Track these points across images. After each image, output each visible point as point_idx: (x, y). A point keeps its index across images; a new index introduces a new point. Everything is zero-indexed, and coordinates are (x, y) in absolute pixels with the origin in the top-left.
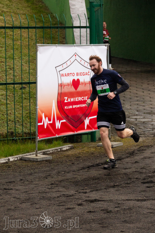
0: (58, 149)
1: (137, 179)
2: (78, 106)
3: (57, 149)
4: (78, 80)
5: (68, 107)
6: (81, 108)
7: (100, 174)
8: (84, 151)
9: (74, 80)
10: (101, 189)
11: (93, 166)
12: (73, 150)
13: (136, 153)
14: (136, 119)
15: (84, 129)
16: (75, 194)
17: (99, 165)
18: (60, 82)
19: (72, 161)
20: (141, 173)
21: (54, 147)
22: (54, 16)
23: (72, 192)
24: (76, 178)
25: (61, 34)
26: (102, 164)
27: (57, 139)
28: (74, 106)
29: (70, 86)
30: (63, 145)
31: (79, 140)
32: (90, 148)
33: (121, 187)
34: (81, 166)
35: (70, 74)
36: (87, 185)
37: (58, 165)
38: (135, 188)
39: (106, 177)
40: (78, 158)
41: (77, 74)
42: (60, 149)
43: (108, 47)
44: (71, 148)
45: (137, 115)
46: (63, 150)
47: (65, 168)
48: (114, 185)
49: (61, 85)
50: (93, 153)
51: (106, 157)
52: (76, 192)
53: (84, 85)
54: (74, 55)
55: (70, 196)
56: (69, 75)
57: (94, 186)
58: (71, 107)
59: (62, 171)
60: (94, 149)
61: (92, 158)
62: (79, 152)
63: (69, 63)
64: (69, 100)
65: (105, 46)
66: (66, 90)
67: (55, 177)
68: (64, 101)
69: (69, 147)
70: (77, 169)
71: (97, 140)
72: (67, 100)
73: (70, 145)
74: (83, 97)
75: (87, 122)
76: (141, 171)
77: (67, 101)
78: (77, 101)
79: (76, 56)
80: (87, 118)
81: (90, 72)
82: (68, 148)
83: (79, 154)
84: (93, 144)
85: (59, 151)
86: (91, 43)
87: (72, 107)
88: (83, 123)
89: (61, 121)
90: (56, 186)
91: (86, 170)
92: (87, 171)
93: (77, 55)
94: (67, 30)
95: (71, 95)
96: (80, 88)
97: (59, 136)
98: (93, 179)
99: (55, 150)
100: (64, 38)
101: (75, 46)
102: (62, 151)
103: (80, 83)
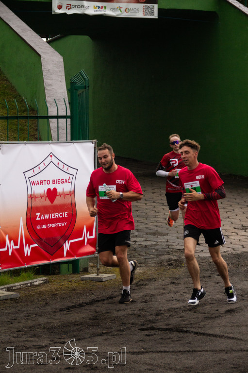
0: (28, 284)
1: (133, 324)
2: (55, 225)
3: (26, 284)
4: (55, 189)
5: (41, 227)
6: (58, 228)
7: (83, 318)
8: (64, 286)
9: (49, 190)
10: (85, 338)
11: (74, 307)
12: (48, 284)
13: (134, 290)
14: (135, 242)
15: (62, 256)
16: (50, 344)
17: (83, 306)
18: (30, 193)
19: (46, 299)
20: (139, 316)
21: (22, 281)
22: (23, 100)
23: (45, 342)
24: (51, 323)
25: (33, 124)
26: (87, 304)
27: (25, 270)
28: (50, 226)
29: (44, 198)
30: (34, 278)
31: (57, 270)
32: (71, 282)
33: (111, 336)
34: (58, 306)
35: (44, 182)
36: (65, 333)
37: (27, 305)
38: (130, 337)
39: (91, 321)
40: (54, 295)
41: (54, 181)
42: (30, 283)
43: (95, 144)
44: (46, 282)
45: (136, 236)
46: (34, 285)
47: (37, 309)
48: (102, 333)
49: (31, 197)
50: (74, 289)
51: (93, 294)
52: (51, 343)
53: (62, 196)
54: (49, 156)
55: (43, 347)
56: (42, 183)
57: (75, 333)
58: (45, 226)
59: (33, 314)
60: (76, 284)
61: (74, 296)
62: (56, 287)
63: (42, 167)
64: (42, 217)
65: (91, 143)
66: (38, 203)
67: (23, 321)
68: (36, 218)
69: (42, 280)
70: (53, 310)
71: (81, 270)
72: (40, 217)
73: (44, 278)
74: (61, 213)
75: (67, 246)
76: (139, 313)
77: (39, 219)
78: (53, 218)
79: (51, 156)
80: (67, 242)
81: (71, 178)
82: (41, 282)
83: (56, 290)
84: (76, 277)
85: (29, 286)
86: (72, 140)
87: (47, 226)
88: (61, 248)
89: (32, 246)
90: (25, 334)
91: (65, 312)
92: (66, 314)
93: (53, 156)
94: (40, 120)
95: (45, 210)
96: (58, 201)
97: (29, 266)
98: (75, 325)
99: (23, 285)
100: (36, 130)
101: (50, 143)
102: (32, 285)
103: (58, 194)
